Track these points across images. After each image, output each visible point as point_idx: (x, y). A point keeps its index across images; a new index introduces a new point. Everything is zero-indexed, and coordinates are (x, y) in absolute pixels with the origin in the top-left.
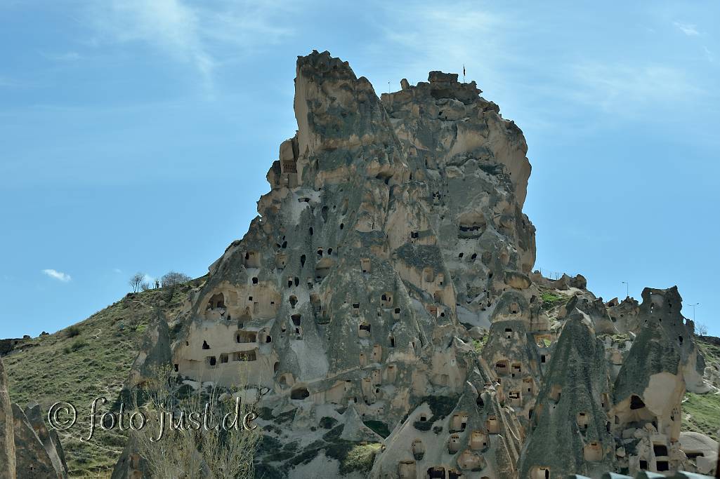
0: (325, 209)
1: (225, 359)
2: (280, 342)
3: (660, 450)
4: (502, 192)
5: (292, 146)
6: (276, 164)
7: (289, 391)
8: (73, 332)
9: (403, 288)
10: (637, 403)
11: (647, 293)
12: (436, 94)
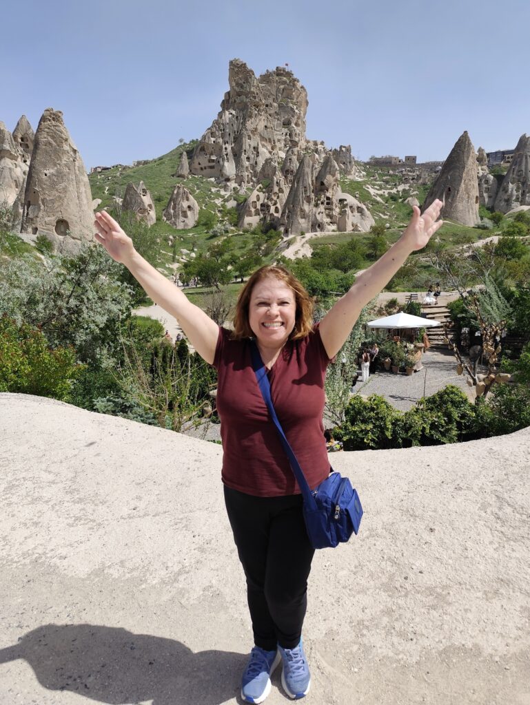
0: (237, 117)
1: (205, 168)
2: (221, 162)
3: (328, 198)
4: (296, 111)
5: (228, 93)
6: (223, 101)
7: (224, 179)
8: (160, 159)
9: (260, 145)
10: (322, 184)
11: (341, 147)
12: (278, 75)
